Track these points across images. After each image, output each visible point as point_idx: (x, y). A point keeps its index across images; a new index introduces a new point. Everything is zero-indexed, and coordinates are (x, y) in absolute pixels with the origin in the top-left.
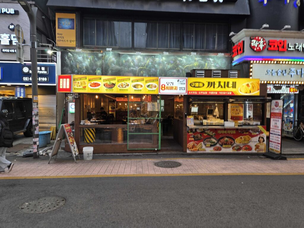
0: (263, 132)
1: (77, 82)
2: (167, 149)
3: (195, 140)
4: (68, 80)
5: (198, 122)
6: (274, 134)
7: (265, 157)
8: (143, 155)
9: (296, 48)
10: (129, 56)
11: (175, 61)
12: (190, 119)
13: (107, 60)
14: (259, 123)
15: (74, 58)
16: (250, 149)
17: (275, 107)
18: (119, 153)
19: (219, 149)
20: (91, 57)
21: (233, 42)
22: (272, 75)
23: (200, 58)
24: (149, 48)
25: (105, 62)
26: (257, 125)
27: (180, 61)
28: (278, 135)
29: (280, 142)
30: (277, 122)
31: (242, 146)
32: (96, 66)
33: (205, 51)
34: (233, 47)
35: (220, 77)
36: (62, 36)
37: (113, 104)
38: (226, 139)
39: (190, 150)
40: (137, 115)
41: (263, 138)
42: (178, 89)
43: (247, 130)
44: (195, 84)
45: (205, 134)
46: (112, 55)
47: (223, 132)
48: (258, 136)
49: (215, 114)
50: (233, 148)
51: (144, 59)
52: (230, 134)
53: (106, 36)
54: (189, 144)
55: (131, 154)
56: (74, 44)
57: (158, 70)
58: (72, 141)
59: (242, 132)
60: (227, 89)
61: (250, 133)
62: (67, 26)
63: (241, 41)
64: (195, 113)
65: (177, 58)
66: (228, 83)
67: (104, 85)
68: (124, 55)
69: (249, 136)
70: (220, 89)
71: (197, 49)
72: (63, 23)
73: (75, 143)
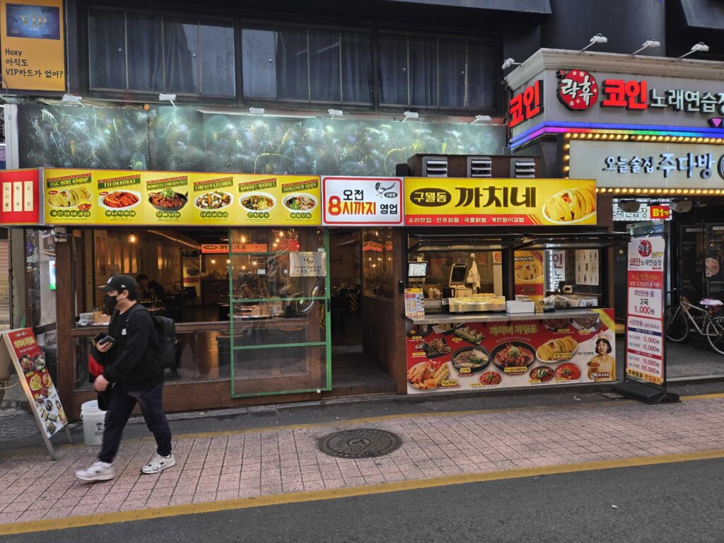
0: (607, 324)
1: (60, 190)
2: (351, 388)
3: (429, 357)
4: (29, 185)
5: (435, 304)
6: (642, 331)
7: (620, 396)
8: (280, 410)
9: (670, 102)
10: (228, 121)
11: (360, 138)
12: (414, 296)
13: (162, 131)
14: (595, 302)
15: (61, 124)
16: (575, 373)
17: (639, 256)
18: (205, 410)
19: (496, 379)
20: (114, 123)
21: (509, 88)
22: (619, 171)
23: (427, 130)
24: (288, 100)
25: (156, 136)
26: (589, 307)
27: (375, 136)
28: (655, 333)
29: (660, 354)
30: (649, 298)
31: (554, 367)
32: (132, 147)
33: (438, 111)
34: (511, 102)
35: (489, 177)
36: (22, 58)
37: (192, 261)
38: (513, 349)
39: (416, 385)
40: (258, 287)
41: (606, 342)
42: (378, 210)
43: (566, 323)
44: (424, 195)
45: (457, 339)
46: (179, 118)
47: (504, 330)
48: (596, 338)
49: (469, 280)
50: (531, 375)
51: (273, 129)
52: (523, 335)
53: (159, 63)
54: (412, 369)
55: (243, 410)
56: (58, 83)
57: (315, 162)
58: (40, 386)
59: (553, 329)
60: (511, 209)
61: (573, 329)
62: (36, 29)
63: (533, 83)
64: (417, 280)
65: (367, 128)
66: (515, 191)
67: (151, 200)
68: (215, 117)
69: (572, 340)
70: (493, 209)
71: (417, 104)
72: (23, 19)
73: (53, 391)
